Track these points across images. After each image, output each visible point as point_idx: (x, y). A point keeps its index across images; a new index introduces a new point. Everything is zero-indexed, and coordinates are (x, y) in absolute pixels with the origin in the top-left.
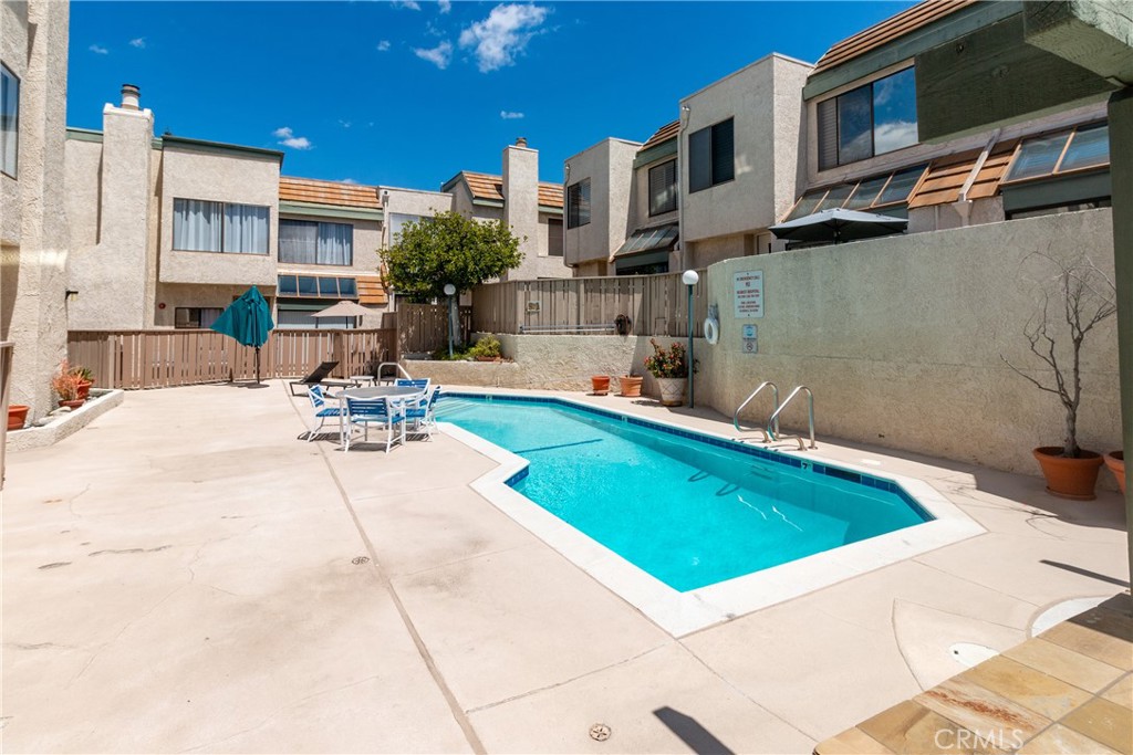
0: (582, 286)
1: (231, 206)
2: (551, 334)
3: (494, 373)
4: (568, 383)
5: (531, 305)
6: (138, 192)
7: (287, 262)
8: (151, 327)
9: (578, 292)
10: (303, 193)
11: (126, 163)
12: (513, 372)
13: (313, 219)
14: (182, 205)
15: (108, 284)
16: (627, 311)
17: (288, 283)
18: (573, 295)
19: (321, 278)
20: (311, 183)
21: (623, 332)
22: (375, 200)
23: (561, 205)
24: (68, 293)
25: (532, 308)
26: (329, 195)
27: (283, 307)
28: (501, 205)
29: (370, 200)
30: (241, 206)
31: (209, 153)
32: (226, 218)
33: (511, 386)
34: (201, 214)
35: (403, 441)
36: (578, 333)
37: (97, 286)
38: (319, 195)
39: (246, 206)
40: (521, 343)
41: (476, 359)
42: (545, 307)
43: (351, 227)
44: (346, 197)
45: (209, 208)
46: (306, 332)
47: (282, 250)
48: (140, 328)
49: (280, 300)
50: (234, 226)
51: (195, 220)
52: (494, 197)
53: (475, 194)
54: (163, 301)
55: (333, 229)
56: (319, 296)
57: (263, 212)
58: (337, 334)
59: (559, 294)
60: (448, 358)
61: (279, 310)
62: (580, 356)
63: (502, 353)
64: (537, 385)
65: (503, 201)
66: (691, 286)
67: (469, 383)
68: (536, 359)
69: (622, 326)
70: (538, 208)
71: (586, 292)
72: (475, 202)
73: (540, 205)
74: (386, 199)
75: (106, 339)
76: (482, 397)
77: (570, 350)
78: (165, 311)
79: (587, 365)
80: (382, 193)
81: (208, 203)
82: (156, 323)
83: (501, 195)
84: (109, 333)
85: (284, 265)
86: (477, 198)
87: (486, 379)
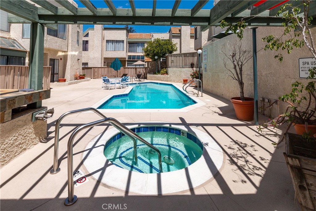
0: (183, 55)
1: (117, 41)
2: (176, 68)
3: (164, 78)
4: (180, 81)
5: (172, 60)
6: (100, 40)
7: (130, 52)
8: (103, 66)
9: (182, 57)
10: (134, 36)
11: (98, 34)
12: (168, 78)
13: (136, 42)
14: (108, 41)
15: (95, 58)
16: (193, 62)
17: (130, 57)
18: (181, 57)
19: (137, 56)
20: (136, 34)
21: (192, 67)
22: (150, 36)
23: (194, 33)
24: (78, 60)
25: (172, 61)
26: (140, 36)
27: (128, 62)
28: (180, 35)
29: (149, 36)
30: (119, 41)
31: (113, 30)
32: (116, 43)
33: (167, 81)
34: (111, 43)
35: (116, 88)
36: (182, 68)
37: (93, 59)
38: (138, 36)
39: (120, 40)
40: (170, 70)
41: (161, 75)
42: (175, 61)
43: (144, 43)
44: (143, 36)
45: (113, 41)
46: (132, 68)
47: (129, 49)
48: (100, 67)
49: (128, 61)
50: (117, 45)
51: (110, 44)
52: (178, 33)
53: (173, 33)
54: (105, 61)
55: (140, 44)
56: (136, 60)
57: (123, 41)
58: (136, 68)
59: (178, 57)
60: (156, 74)
61: (127, 63)
62: (182, 74)
63: (167, 73)
64: (173, 81)
65: (181, 34)
66: (200, 54)
67: (159, 80)
68: (173, 75)
69: (192, 66)
70: (190, 35)
71: (184, 57)
72: (173, 35)
73: (191, 34)
74: (153, 36)
75: (91, 69)
76: (157, 83)
77: (180, 72)
78: (105, 64)
79: (184, 76)
80: (152, 34)
81: (112, 40)
82: (104, 66)
83: (180, 32)
84: (92, 68)
85: (129, 53)
86: (173, 34)
87: (162, 79)
